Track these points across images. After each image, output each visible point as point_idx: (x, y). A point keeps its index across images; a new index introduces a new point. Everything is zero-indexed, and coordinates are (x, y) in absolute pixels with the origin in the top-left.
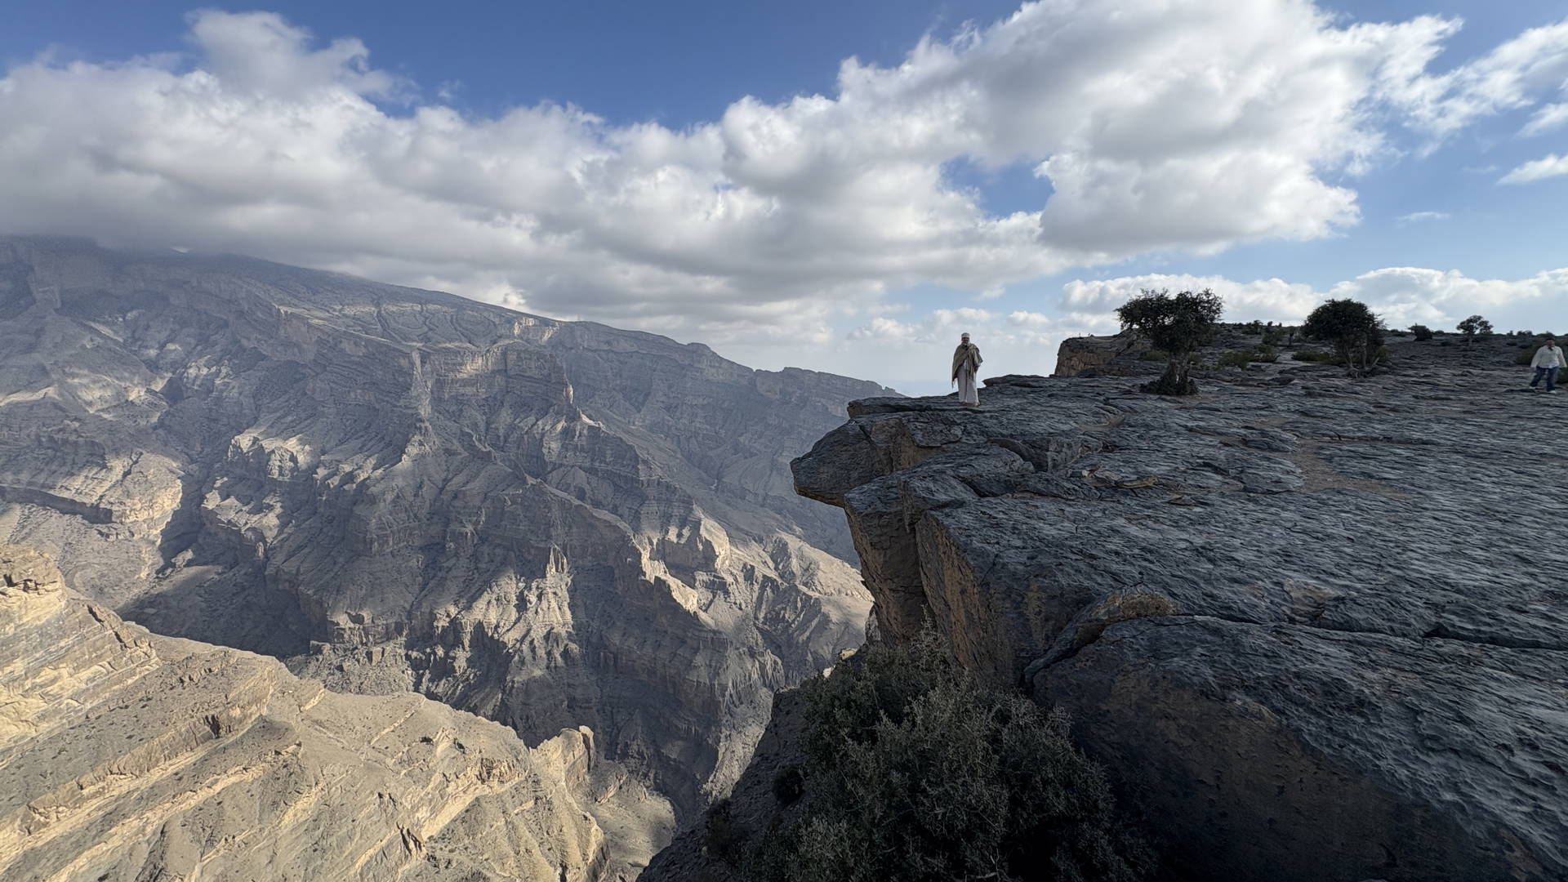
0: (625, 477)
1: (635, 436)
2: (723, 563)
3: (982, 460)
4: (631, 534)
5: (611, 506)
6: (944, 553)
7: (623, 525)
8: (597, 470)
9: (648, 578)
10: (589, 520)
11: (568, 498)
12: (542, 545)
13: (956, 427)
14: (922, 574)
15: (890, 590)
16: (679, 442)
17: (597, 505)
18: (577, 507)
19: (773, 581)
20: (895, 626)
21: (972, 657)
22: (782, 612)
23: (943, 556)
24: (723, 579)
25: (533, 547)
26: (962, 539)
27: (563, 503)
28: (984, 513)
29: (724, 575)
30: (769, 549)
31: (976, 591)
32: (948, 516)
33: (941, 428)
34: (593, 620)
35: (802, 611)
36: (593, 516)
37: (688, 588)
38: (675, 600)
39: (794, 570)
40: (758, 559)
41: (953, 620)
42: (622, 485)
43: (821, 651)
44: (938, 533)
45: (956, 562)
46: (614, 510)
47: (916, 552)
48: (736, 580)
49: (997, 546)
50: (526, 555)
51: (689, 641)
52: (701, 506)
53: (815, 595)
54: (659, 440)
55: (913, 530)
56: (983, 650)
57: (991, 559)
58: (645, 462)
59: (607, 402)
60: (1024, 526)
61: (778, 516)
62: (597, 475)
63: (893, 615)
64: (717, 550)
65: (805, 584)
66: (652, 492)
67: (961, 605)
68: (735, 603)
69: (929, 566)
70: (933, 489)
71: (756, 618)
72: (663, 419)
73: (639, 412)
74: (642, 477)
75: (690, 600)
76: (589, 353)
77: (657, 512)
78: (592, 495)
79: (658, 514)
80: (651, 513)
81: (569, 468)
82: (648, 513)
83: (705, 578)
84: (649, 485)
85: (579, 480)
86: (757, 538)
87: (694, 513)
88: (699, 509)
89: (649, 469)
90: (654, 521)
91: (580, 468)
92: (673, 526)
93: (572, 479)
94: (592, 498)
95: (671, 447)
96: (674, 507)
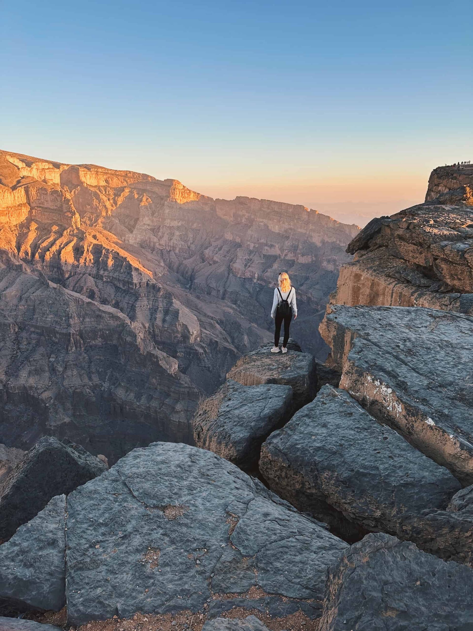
0: (123, 280)
2: (196, 339)
4: (128, 321)
5: (114, 302)
7: (121, 315)
8: (102, 276)
9: (141, 352)
10: (97, 313)
11: (82, 297)
12: (64, 331)
16: (162, 254)
17: (104, 302)
18: (89, 303)
24: (196, 350)
25: (57, 332)
27: (77, 301)
29: (197, 348)
30: (228, 329)
34: (104, 382)
36: (100, 310)
37: (171, 358)
38: (161, 367)
39: (246, 343)
40: (220, 336)
42: (121, 286)
46: (116, 305)
48: (205, 351)
50: (54, 338)
51: (172, 394)
52: (179, 300)
54: (147, 253)
58: (137, 270)
59: (107, 225)
61: (234, 306)
62: (102, 280)
64: (191, 331)
66: (143, 291)
72: (150, 238)
73: (132, 232)
74: (135, 281)
75: (173, 366)
76: (92, 189)
77: (147, 306)
78: (99, 295)
79: (148, 307)
80: (144, 306)
81: (81, 275)
82: (141, 306)
83: (183, 350)
84: (140, 286)
85: (89, 284)
86: (219, 322)
87: (174, 305)
88: (178, 302)
89: (140, 275)
90: (146, 311)
91: (90, 275)
92: (159, 315)
93: (84, 283)
94: (99, 297)
95: (156, 258)
96: (159, 302)
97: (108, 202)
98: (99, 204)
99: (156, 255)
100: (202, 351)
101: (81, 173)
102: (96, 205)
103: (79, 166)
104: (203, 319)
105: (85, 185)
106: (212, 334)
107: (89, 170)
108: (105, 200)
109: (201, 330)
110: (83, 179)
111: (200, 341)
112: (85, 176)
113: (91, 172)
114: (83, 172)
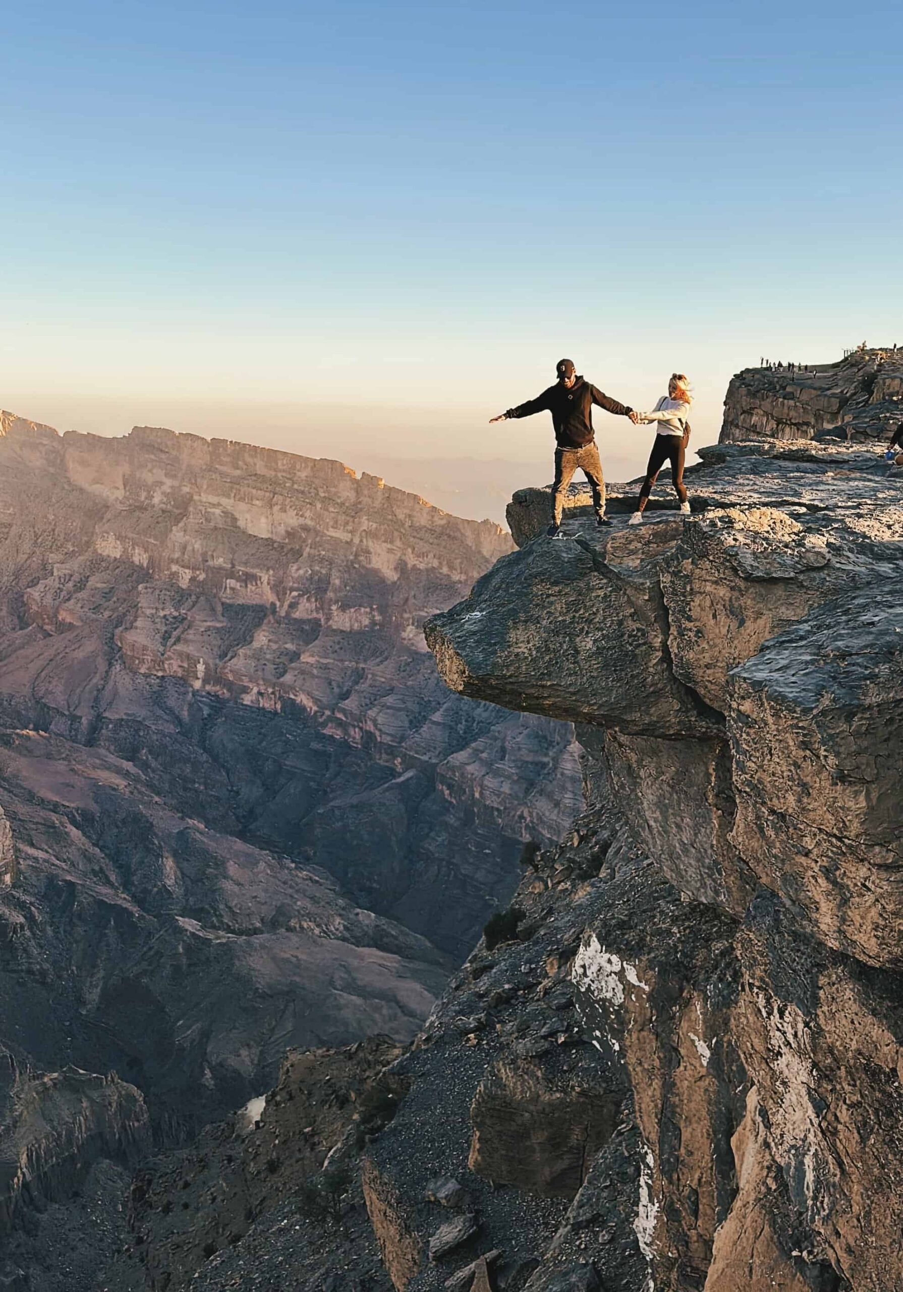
19: (121, 914)
30: (109, 841)
39: (168, 883)
40: (82, 865)
53: (217, 936)
65: (194, 914)
71: (82, 1002)
86: (78, 818)
100: (22, 920)
106: (54, 859)
109: (17, 850)
111: (14, 886)
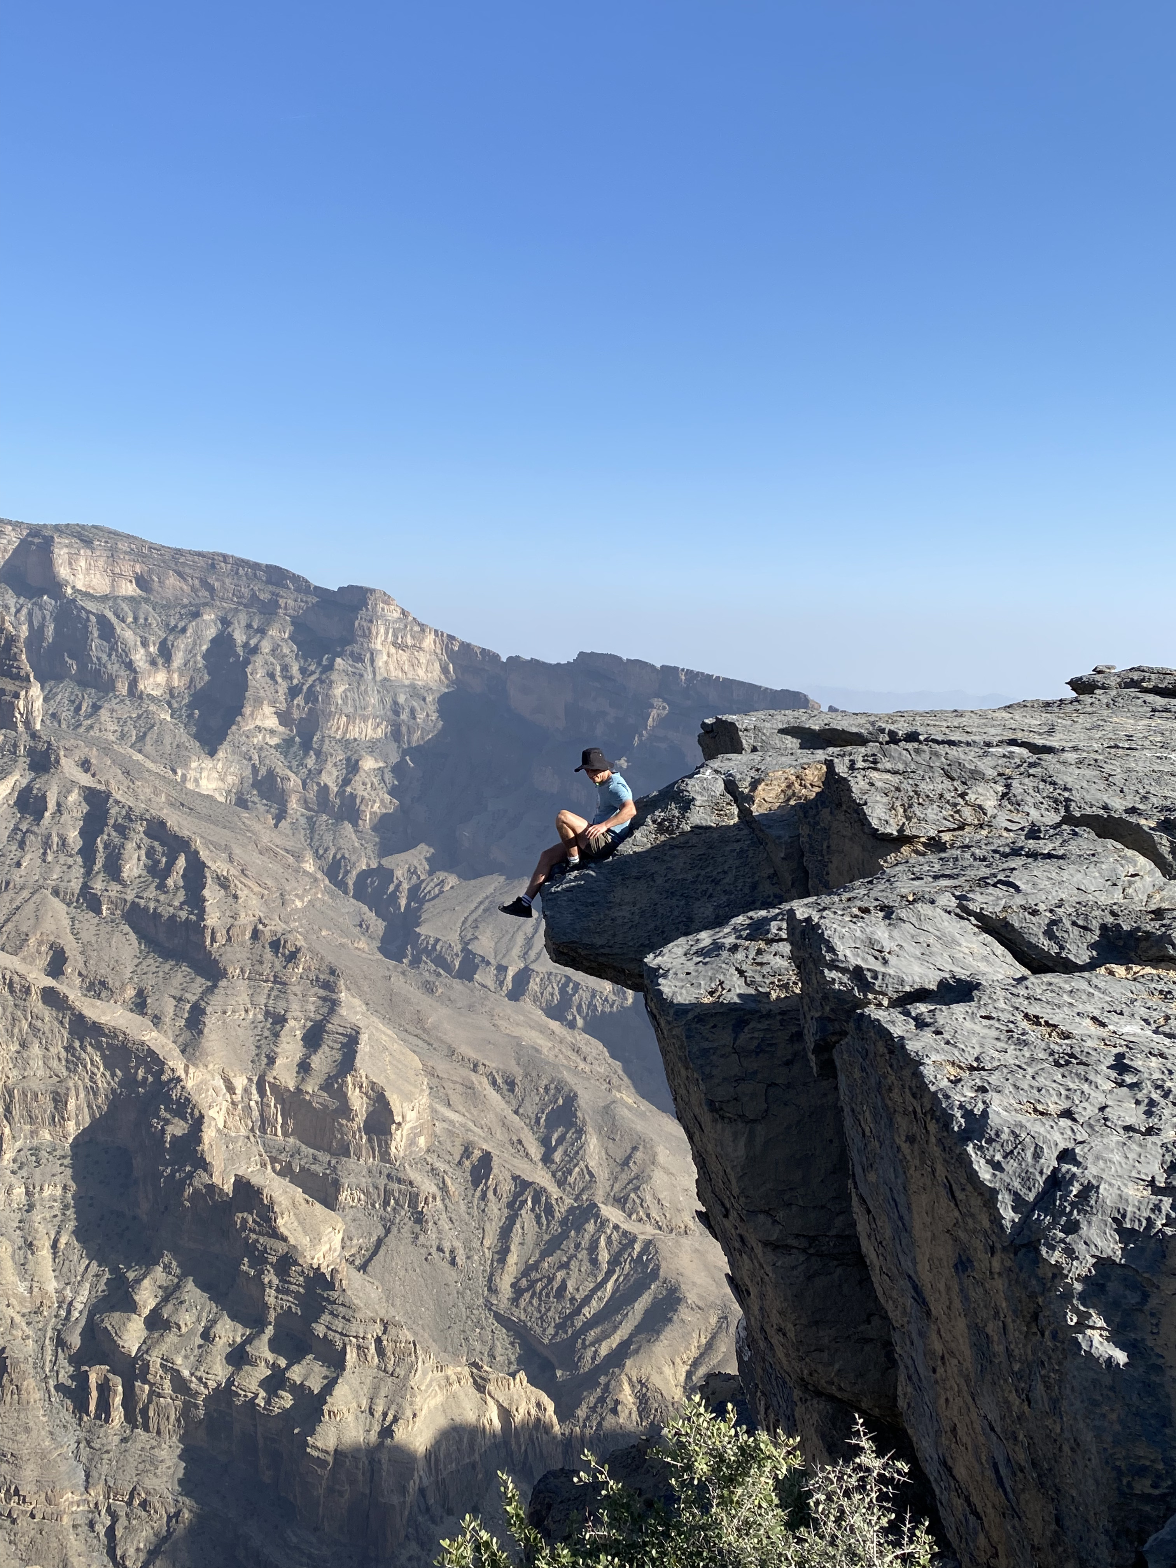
0: (171, 917)
1: (199, 816)
2: (412, 1143)
3: (1040, 869)
4: (179, 1062)
5: (130, 992)
6: (911, 1139)
7: (154, 1040)
8: (98, 899)
9: (216, 1180)
11: (22, 968)
13: (981, 788)
14: (855, 1199)
15: (766, 1244)
17: (97, 989)
18: (46, 992)
19: (539, 1193)
20: (780, 1353)
21: (990, 1473)
22: (560, 1275)
23: (905, 1147)
24: (411, 1184)
26: (957, 1098)
27: (5, 981)
28: (1036, 1020)
29: (412, 1174)
30: (530, 1109)
31: (996, 1265)
32: (920, 1024)
33: (939, 788)
35: (609, 1273)
37: (319, 1207)
38: (284, 1239)
39: (592, 1164)
40: (500, 1134)
41: (938, 1347)
43: (656, 1381)
44: (892, 1078)
45: (941, 1171)
46: (140, 1005)
47: (840, 1132)
48: (444, 1188)
49: (1065, 1122)
51: (318, 1344)
52: (361, 995)
53: (644, 1231)
54: (257, 827)
55: (828, 1069)
56: (1021, 1457)
57: (1049, 1161)
58: (223, 883)
59: (130, 727)
60: (1154, 1062)
61: (554, 1025)
62: (98, 911)
63: (775, 1318)
64: (396, 1110)
65: (621, 1202)
66: (236, 959)
67: (957, 1304)
68: (440, 1249)
69: (872, 1177)
70: (888, 945)
71: (492, 1290)
73: (212, 753)
74: (213, 919)
75: (325, 1239)
76: (91, 606)
77: (246, 1011)
78: (80, 965)
79: (251, 1014)
80: (234, 1011)
81: (25, 894)
82: (224, 1013)
83: (364, 1182)
84: (229, 939)
85: (48, 926)
86: (499, 1081)
87: (343, 1012)
88: (357, 1002)
89: (231, 900)
90: (240, 1031)
91: (56, 893)
92: (288, 1047)
93: (32, 921)
94: (80, 974)
95: (289, 845)
96: (292, 997)
97: (142, 651)
98: (110, 655)
99: (290, 832)
101: (61, 554)
102: (99, 659)
103: (57, 528)
104: (442, 1067)
105: (69, 591)
106: (471, 1124)
107: (88, 543)
108: (131, 643)
109: (434, 1111)
110: (63, 572)
111: (428, 1151)
112: (70, 564)
113: (93, 549)
114: (65, 550)
